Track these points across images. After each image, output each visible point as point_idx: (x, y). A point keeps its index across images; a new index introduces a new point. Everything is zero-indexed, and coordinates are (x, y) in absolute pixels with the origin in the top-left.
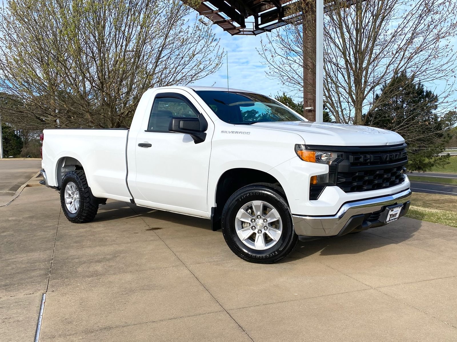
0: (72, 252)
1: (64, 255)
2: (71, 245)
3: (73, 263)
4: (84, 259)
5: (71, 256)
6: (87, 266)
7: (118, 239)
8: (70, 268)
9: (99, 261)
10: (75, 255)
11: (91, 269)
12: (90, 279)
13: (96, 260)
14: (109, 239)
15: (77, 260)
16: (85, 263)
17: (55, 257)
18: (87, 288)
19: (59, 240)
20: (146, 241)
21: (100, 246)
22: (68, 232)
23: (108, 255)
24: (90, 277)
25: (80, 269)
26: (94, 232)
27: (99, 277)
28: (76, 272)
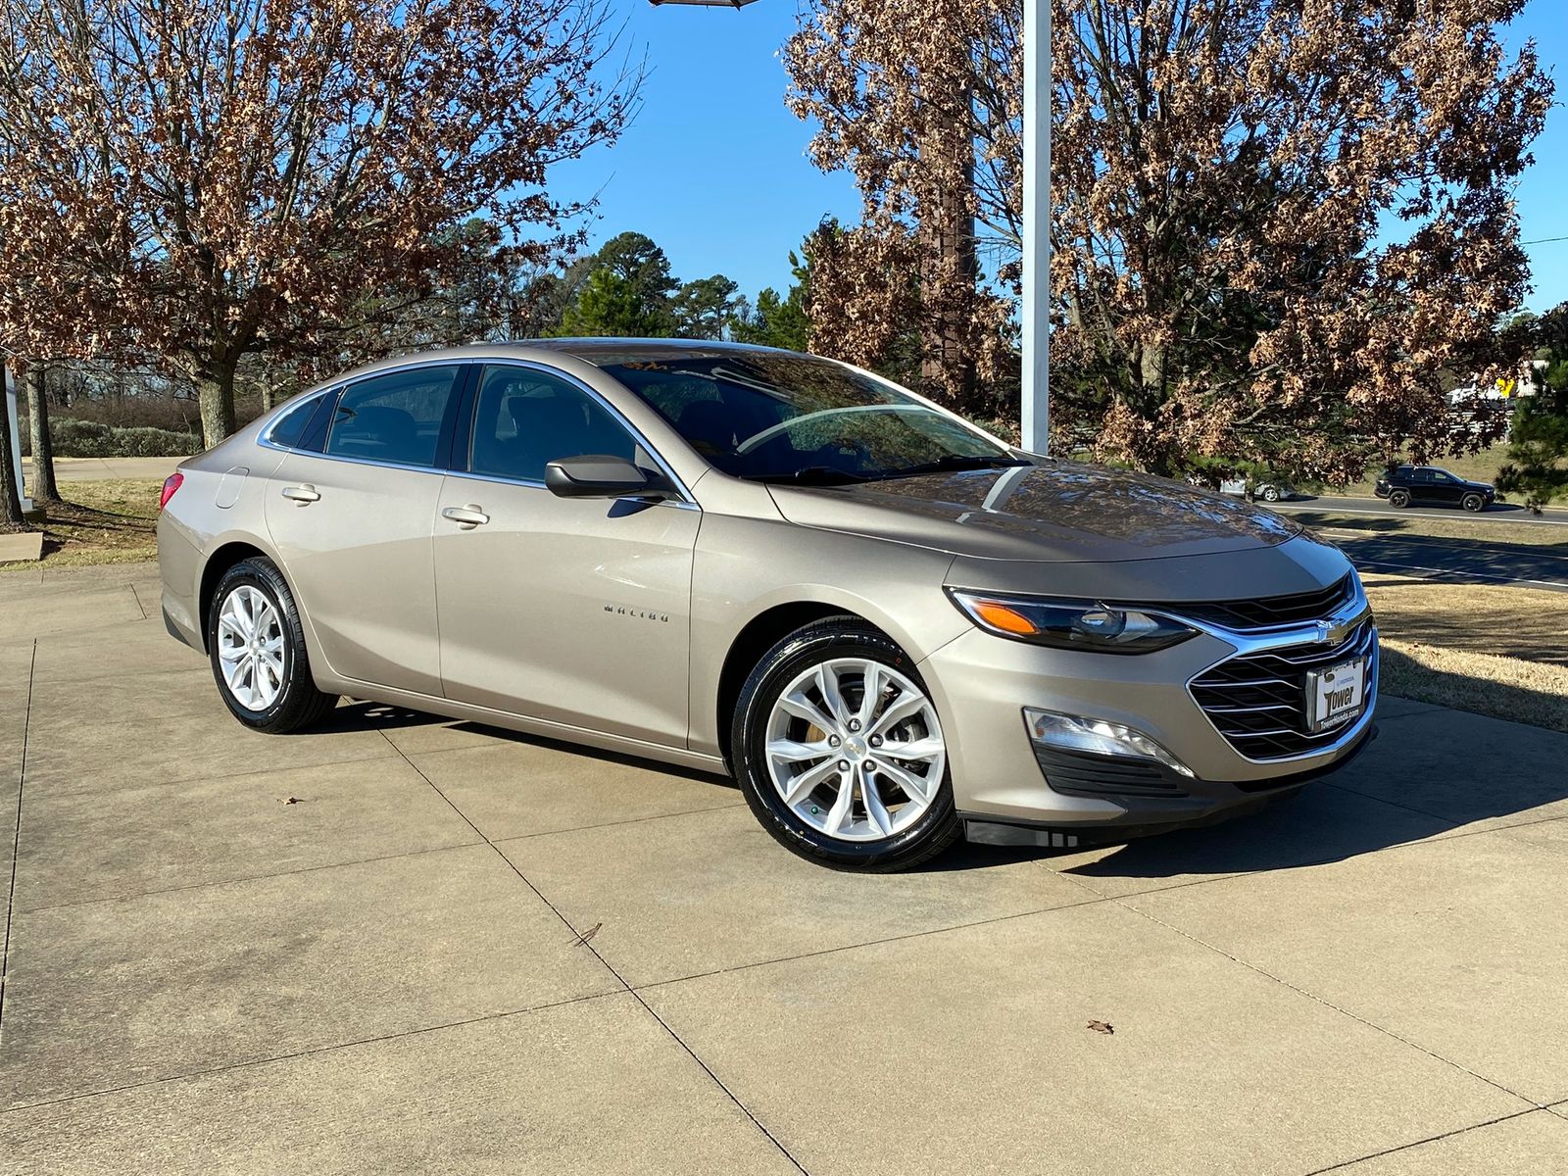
0: (99, 922)
1: (61, 941)
2: (90, 879)
3: (103, 988)
4: (154, 963)
5: (94, 944)
6: (175, 1006)
7: (295, 841)
8: (93, 1018)
9: (226, 975)
10: (111, 942)
11: (196, 1024)
12: (195, 1089)
13: (212, 965)
14: (255, 841)
15: (122, 971)
16: (160, 984)
17: (18, 952)
18: (187, 1148)
19: (31, 853)
20: (424, 851)
21: (221, 882)
22: (70, 811)
23: (263, 933)
24: (196, 1077)
25: (140, 1028)
26: (183, 806)
27: (239, 1075)
28: (125, 1044)
